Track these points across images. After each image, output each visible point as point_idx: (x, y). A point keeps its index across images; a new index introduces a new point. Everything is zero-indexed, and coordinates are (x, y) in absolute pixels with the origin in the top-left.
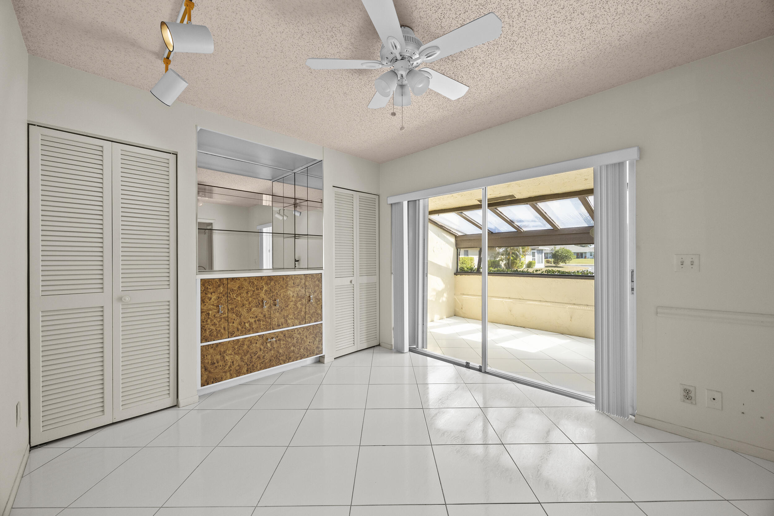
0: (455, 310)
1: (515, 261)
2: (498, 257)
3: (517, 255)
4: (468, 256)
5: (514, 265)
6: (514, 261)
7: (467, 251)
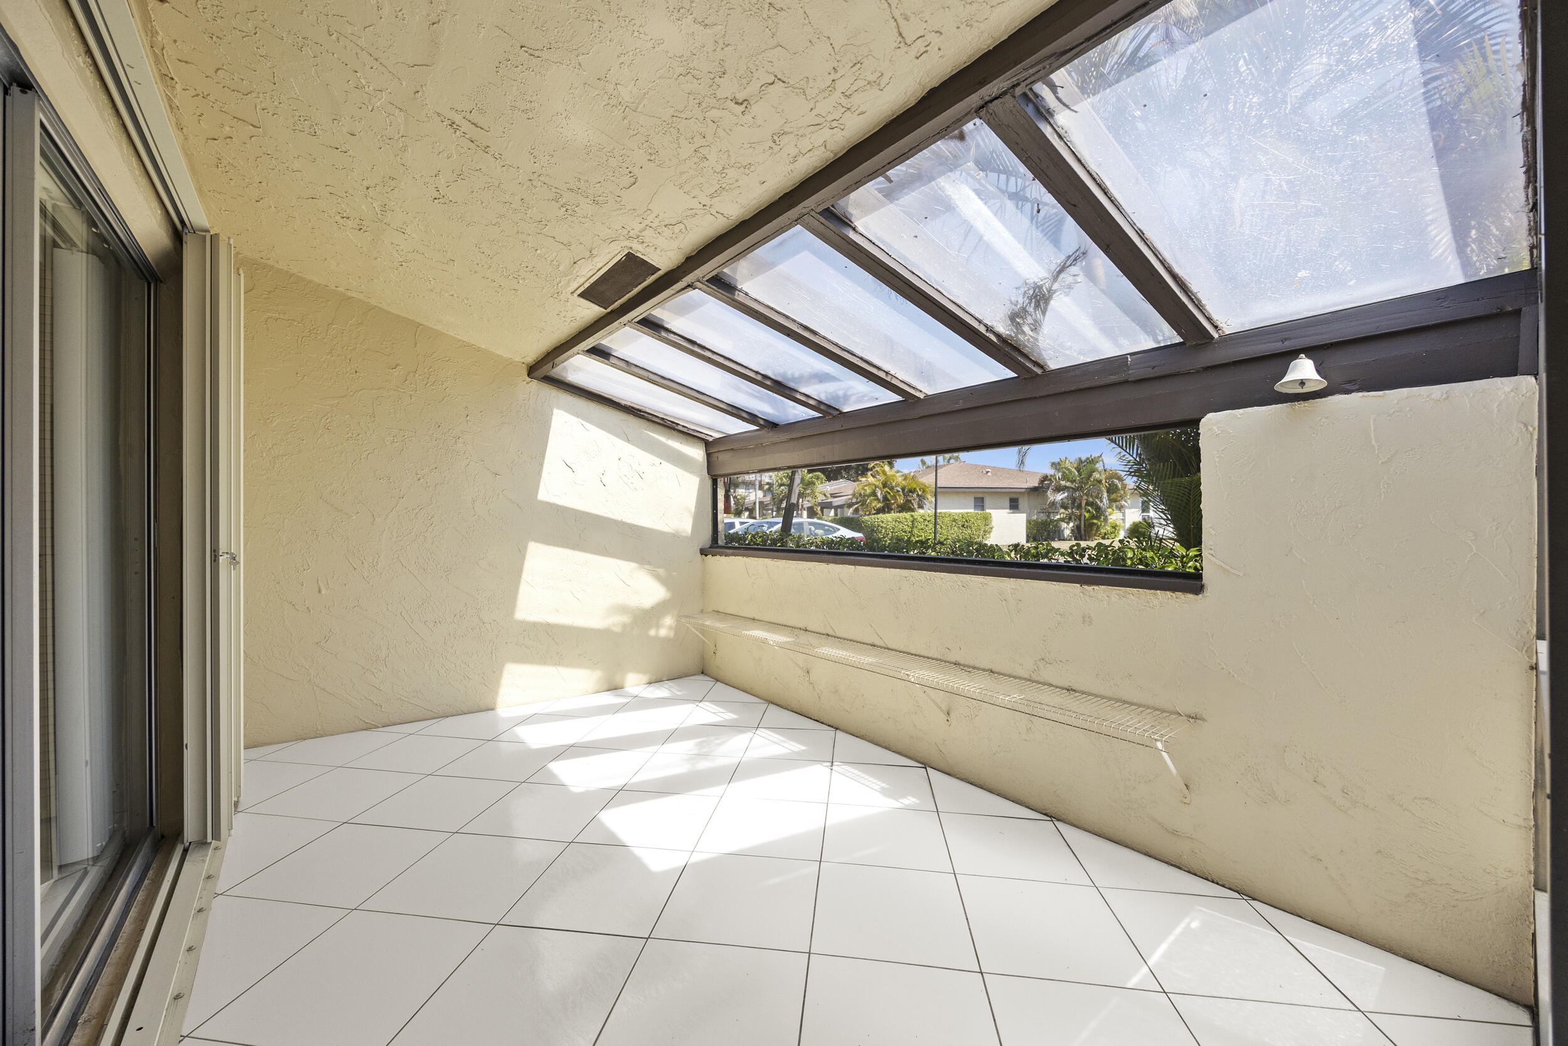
0: (703, 659)
1: (1095, 521)
2: (1057, 513)
3: (1098, 509)
4: (983, 510)
5: (1092, 530)
6: (1092, 521)
7: (982, 499)
